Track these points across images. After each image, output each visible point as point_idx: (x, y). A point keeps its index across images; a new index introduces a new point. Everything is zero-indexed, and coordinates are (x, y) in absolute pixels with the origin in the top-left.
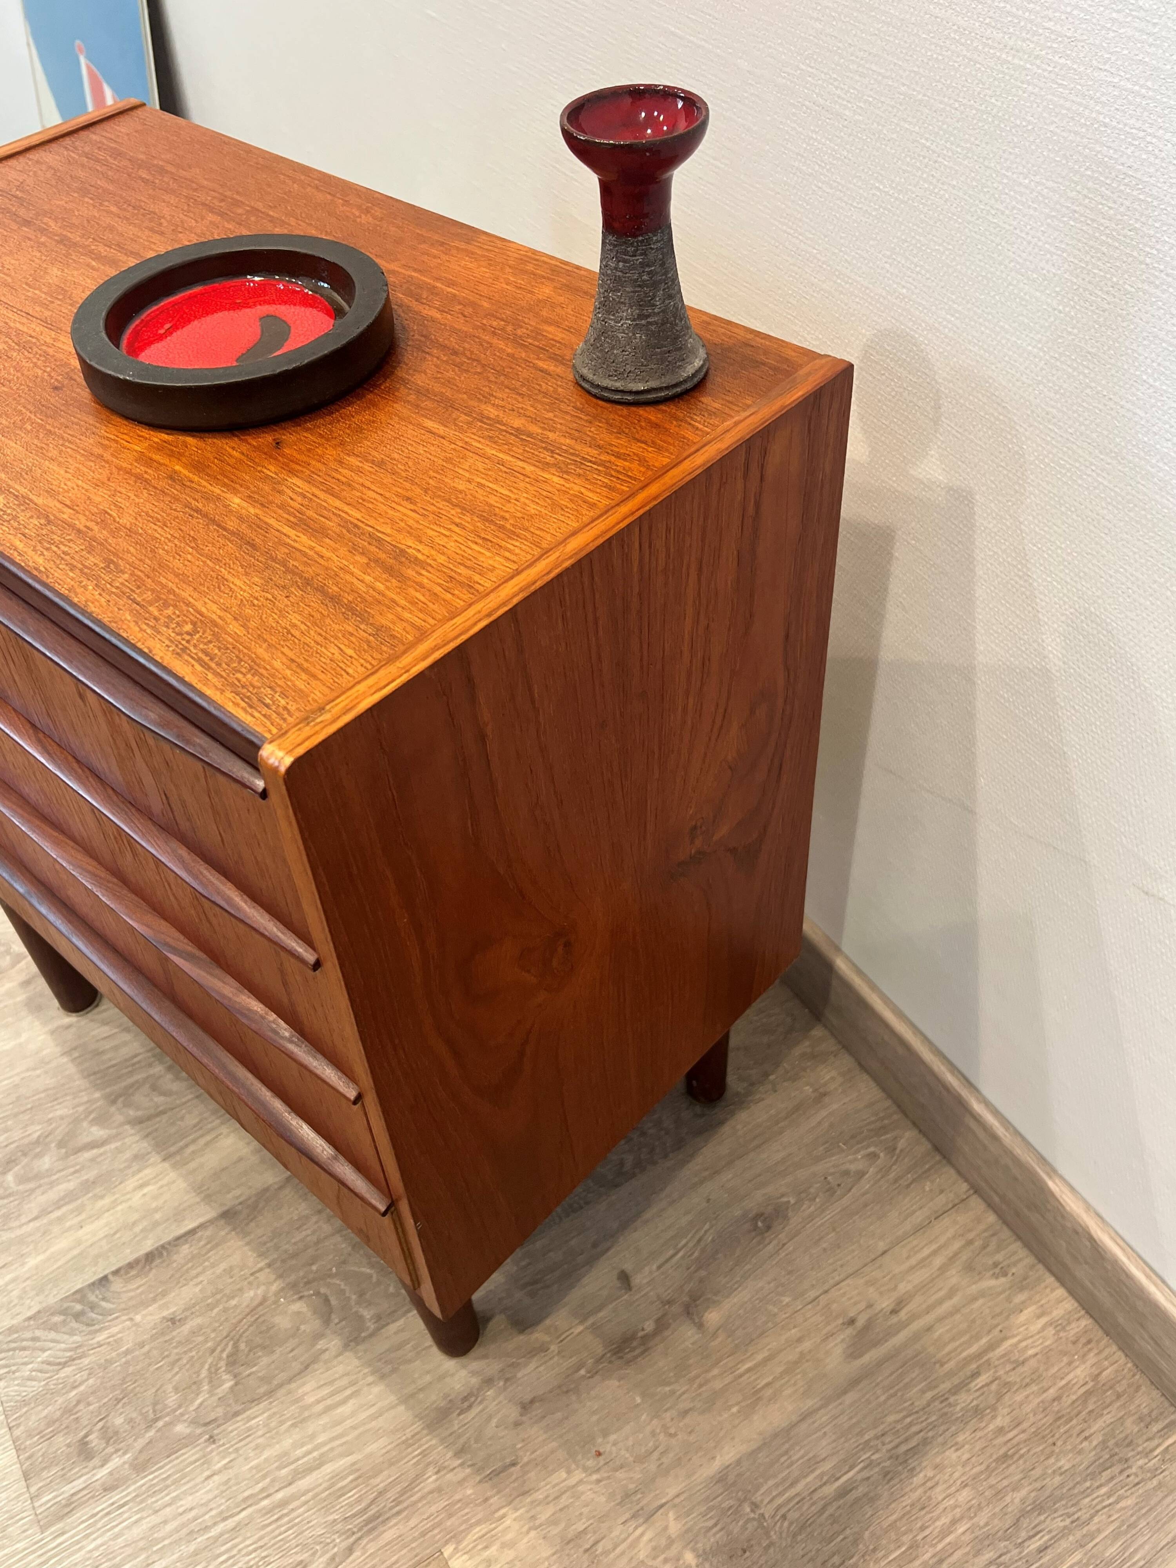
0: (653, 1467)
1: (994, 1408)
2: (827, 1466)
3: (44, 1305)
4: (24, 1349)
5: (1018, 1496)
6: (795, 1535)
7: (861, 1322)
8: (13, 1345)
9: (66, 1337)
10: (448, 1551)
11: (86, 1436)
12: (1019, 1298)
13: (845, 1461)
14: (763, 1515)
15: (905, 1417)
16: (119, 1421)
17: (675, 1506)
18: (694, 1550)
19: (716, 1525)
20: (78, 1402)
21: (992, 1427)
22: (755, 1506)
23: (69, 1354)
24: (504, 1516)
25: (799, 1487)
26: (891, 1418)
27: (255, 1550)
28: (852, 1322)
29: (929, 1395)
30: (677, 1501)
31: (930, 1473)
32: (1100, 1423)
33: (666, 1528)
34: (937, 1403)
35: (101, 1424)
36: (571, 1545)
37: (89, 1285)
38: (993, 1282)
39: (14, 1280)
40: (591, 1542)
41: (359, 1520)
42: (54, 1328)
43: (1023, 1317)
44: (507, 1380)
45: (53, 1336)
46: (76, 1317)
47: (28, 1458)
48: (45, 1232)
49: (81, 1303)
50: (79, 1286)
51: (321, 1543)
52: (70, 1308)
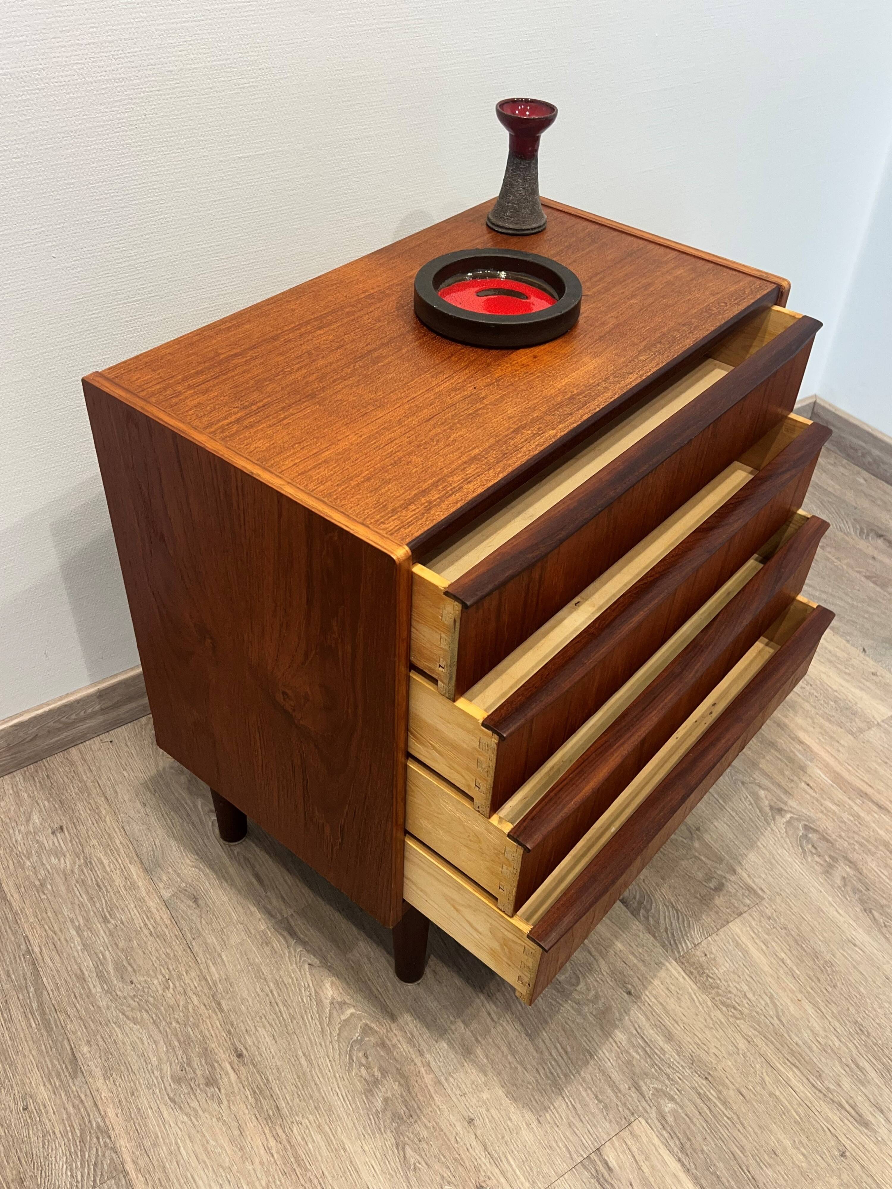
3: (644, 931)
4: (673, 935)
8: (672, 942)
9: (661, 913)
11: (711, 889)
16: (700, 875)
20: (696, 897)
23: (670, 909)
27: (742, 802)
35: (704, 883)
37: (628, 909)
39: (633, 954)
42: (658, 922)
45: (662, 921)
46: (648, 911)
47: (731, 916)
48: (598, 944)
49: (639, 910)
50: (629, 914)
51: (732, 778)
52: (644, 917)
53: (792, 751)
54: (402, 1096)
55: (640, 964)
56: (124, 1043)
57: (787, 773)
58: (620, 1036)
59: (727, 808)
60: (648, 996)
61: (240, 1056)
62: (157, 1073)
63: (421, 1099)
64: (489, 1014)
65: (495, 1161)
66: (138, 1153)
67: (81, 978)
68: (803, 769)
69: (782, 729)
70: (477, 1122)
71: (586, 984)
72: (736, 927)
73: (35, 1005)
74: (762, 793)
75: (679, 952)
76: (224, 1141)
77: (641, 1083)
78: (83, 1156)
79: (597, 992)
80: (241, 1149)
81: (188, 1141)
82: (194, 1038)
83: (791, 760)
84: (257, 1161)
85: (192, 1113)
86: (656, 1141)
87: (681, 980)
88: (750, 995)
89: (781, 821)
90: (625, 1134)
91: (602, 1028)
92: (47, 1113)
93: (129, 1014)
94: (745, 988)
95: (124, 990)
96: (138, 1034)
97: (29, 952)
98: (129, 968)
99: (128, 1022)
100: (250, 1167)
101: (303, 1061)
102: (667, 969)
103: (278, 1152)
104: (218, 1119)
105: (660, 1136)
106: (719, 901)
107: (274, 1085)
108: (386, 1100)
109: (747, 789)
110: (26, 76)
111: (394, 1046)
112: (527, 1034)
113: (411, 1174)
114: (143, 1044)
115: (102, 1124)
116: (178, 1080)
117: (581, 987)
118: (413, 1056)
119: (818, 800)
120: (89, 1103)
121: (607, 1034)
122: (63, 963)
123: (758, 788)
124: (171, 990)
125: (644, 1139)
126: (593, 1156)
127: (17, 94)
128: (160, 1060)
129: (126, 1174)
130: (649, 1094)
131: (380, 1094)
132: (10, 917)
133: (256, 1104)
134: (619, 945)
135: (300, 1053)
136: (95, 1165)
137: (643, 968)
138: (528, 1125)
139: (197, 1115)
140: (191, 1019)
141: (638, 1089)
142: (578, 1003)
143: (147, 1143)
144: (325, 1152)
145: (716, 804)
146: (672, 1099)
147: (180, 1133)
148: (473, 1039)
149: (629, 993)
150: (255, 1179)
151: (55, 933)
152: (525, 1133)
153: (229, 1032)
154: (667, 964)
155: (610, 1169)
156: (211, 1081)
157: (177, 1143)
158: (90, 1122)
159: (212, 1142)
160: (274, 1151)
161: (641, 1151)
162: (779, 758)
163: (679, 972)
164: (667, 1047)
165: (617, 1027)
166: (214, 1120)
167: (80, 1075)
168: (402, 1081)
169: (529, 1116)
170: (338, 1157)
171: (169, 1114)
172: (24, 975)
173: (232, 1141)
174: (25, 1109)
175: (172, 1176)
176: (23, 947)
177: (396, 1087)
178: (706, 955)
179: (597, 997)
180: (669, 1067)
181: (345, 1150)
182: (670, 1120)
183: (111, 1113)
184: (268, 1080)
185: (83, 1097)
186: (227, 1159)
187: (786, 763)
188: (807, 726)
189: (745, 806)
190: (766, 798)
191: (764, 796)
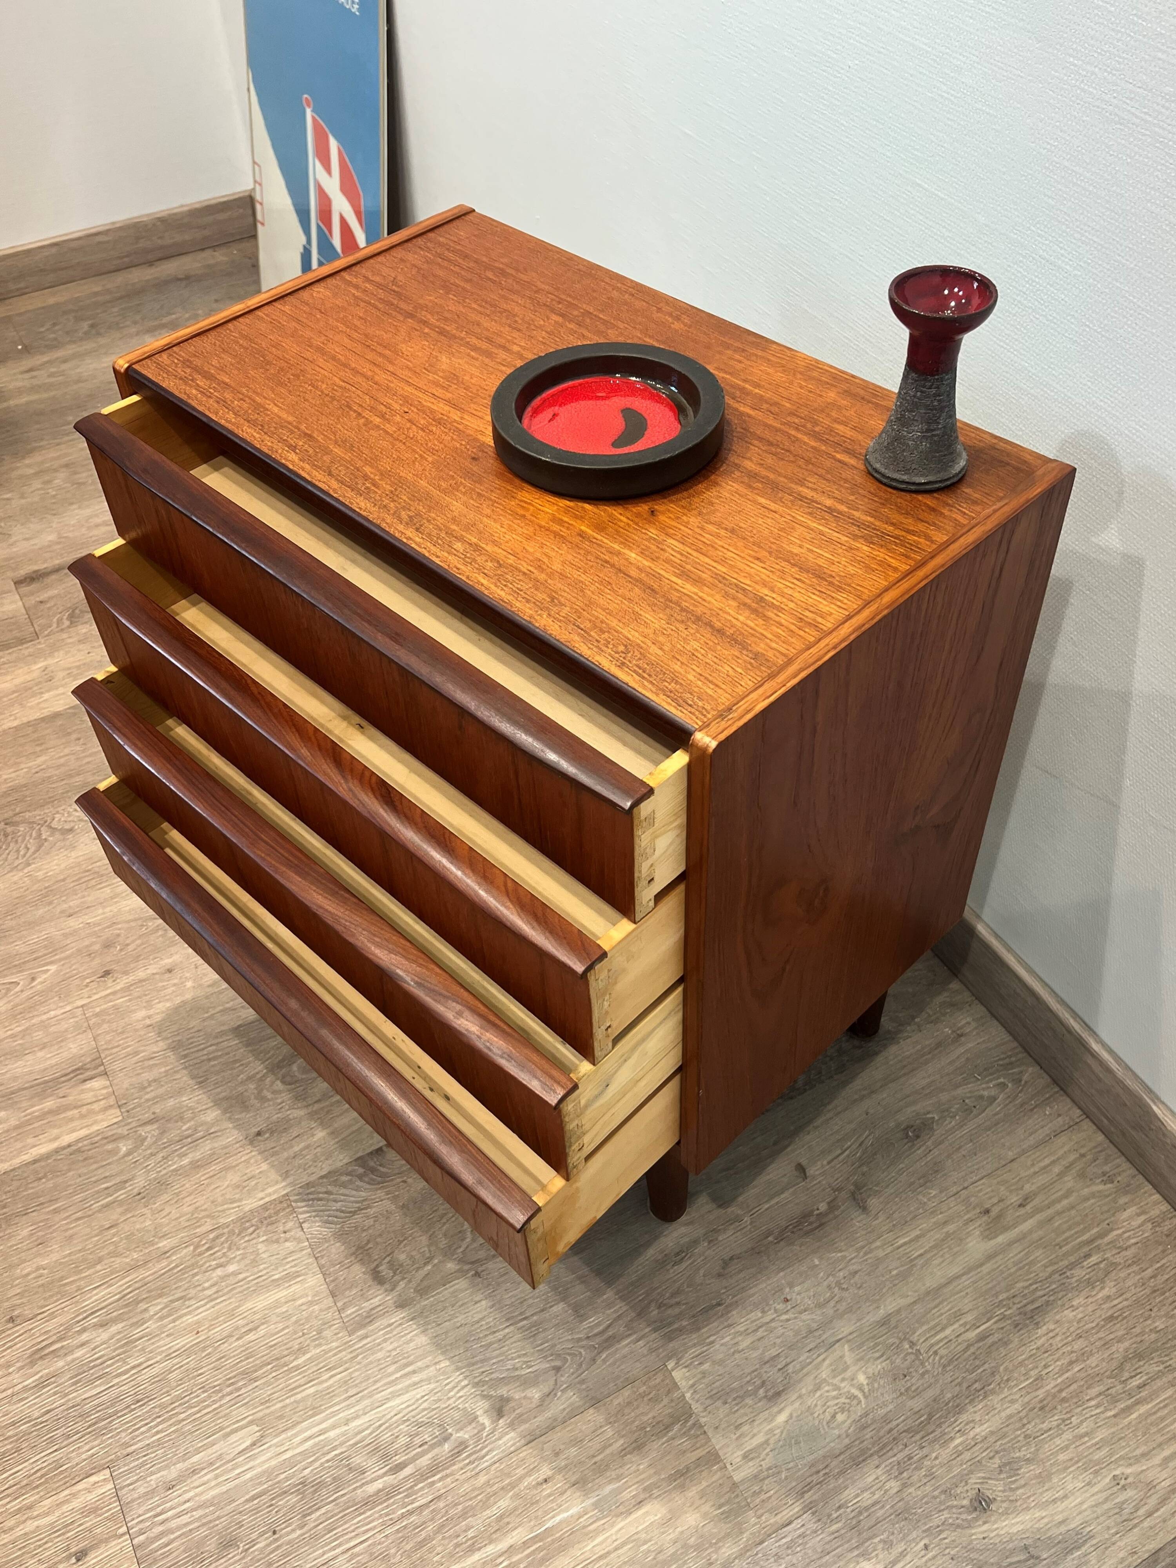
0: (830, 1312)
1: (1102, 1281)
2: (969, 1318)
3: (333, 1167)
4: (321, 1200)
5: (1122, 1347)
6: (944, 1366)
7: (995, 1212)
8: (311, 1197)
9: (354, 1193)
10: (671, 1364)
11: (377, 1266)
12: (1123, 1200)
13: (984, 1314)
14: (919, 1351)
15: (1031, 1285)
16: (403, 1257)
17: (849, 1341)
18: (865, 1373)
19: (882, 1356)
20: (368, 1242)
21: (1100, 1295)
22: (912, 1344)
23: (357, 1205)
24: (712, 1342)
25: (948, 1332)
26: (1020, 1285)
27: (519, 1356)
28: (987, 1211)
29: (1050, 1269)
30: (851, 1337)
31: (1052, 1327)
33: (842, 1357)
34: (1057, 1275)
35: (388, 1259)
36: (768, 1365)
37: (368, 1154)
38: (1101, 1187)
39: (307, 1147)
40: (784, 1363)
41: (598, 1340)
42: (344, 1185)
43: (1126, 1215)
44: (710, 1242)
45: (343, 1191)
46: (360, 1177)
47: (333, 1281)
48: (332, 1110)
49: (363, 1167)
50: (360, 1154)
51: (569, 1354)
52: (354, 1170)
53: (619, 1478)
55: (291, 1152)
57: (573, 1451)
58: (212, 1115)
59: (512, 1328)
60: (249, 1154)
65: (127, 989)
68: (581, 1484)
69: (672, 1478)
70: (167, 975)
71: (280, 1092)
72: (314, 1281)
74: (535, 1394)
75: (296, 1201)
77: (155, 1126)
79: (269, 1100)
83: (601, 1469)
86: (95, 1128)
87: (261, 1195)
88: (219, 1272)
89: (480, 1408)
90: (112, 1101)
91: (226, 1098)
94: (232, 1268)
102: (277, 1183)
105: (98, 1133)
106: (358, 1271)
109: (546, 1371)
112: (240, 1026)
113: (140, 923)
117: (279, 1085)
119: (512, 1485)
121: (217, 1103)
123: (546, 1390)
125: (100, 1117)
126: (102, 1068)
130: (142, 1131)
134: (320, 1134)
137: (285, 1154)
138: (149, 1017)
141: (150, 1122)
142: (262, 1079)
145: (521, 1314)
146: (129, 1153)
149: (259, 1134)
152: (142, 1013)
154: (284, 1184)
155: (85, 1081)
161: (91, 1112)
162: (605, 1448)
163: (270, 1195)
164: (185, 1161)
165: (225, 1111)
169: (158, 1018)
178: (285, 1232)
179: (263, 1099)
180: (164, 1158)
182: (110, 1147)
187: (594, 1456)
188: (679, 1529)
189: (512, 1359)
190: (525, 1397)
191: (529, 1395)
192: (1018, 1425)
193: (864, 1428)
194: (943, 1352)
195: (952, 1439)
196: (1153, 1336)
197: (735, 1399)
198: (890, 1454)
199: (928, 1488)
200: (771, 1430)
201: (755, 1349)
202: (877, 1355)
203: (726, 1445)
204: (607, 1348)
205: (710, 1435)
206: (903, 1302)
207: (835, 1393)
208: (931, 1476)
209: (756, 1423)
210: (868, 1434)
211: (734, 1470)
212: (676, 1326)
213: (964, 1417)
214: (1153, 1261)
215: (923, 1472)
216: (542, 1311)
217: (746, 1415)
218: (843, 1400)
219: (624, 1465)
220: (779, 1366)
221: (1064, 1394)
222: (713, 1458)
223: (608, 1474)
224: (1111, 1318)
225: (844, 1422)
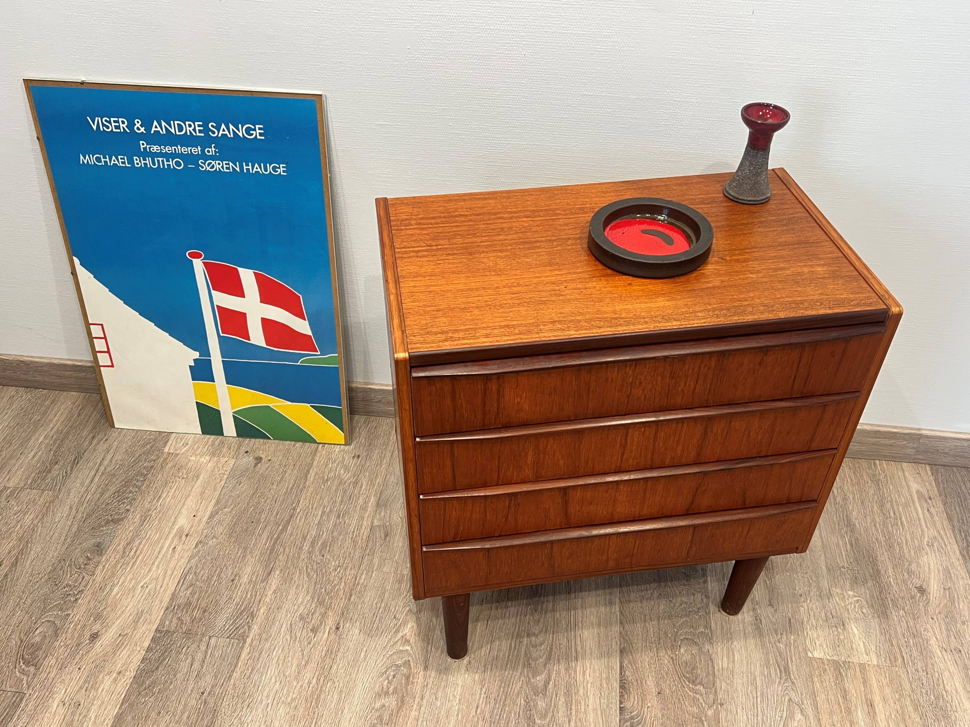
0: (814, 584)
2: (841, 542)
5: (875, 507)
6: (858, 563)
10: (810, 655)
13: (841, 537)
14: (847, 567)
17: (831, 586)
18: (849, 590)
22: (843, 567)
24: (807, 633)
25: (844, 553)
27: (776, 712)
29: (833, 506)
30: (830, 585)
31: (857, 522)
32: (865, 477)
33: (837, 593)
34: (836, 506)
36: (828, 620)
37: (620, 715)
41: (783, 675)
44: (757, 604)
48: (580, 720)
51: (785, 691)
53: (856, 706)
54: (392, 710)
56: (295, 582)
61: (337, 628)
62: (296, 608)
63: (401, 720)
64: (477, 707)
66: (257, 637)
67: (304, 538)
69: (865, 686)
73: (275, 536)
74: (798, 716)
76: (295, 662)
78: (236, 620)
80: (298, 672)
81: (281, 649)
82: (325, 604)
83: (849, 711)
84: (300, 684)
85: (294, 638)
92: (239, 589)
93: (309, 570)
95: (317, 557)
96: (304, 583)
97: (294, 509)
98: (328, 548)
99: (305, 573)
100: (295, 684)
101: (363, 654)
103: (313, 687)
104: (302, 650)
107: (340, 655)
108: (384, 706)
109: (789, 705)
110: (454, 19)
111: (413, 683)
114: (302, 589)
115: (255, 612)
116: (302, 618)
118: (417, 696)
120: (258, 598)
122: (303, 525)
123: (799, 711)
124: (336, 573)
127: (447, 27)
128: (303, 602)
129: (245, 642)
131: (383, 701)
132: (301, 486)
133: (324, 657)
135: (365, 649)
136: (237, 628)
139: (295, 640)
140: (332, 593)
143: (264, 636)
144: (332, 706)
145: (753, 699)
147: (281, 643)
148: (456, 713)
150: (292, 691)
151: (312, 508)
153: (343, 614)
156: (314, 630)
157: (275, 647)
158: (251, 607)
159: (290, 659)
160: (311, 686)
166: (300, 649)
167: (265, 582)
168: (399, 704)
170: (336, 713)
171: (284, 631)
172: (284, 518)
173: (298, 665)
174: (232, 581)
175: (261, 659)
176: (294, 505)
177: (393, 704)
181: (342, 713)
183: (262, 611)
184: (339, 650)
185: (258, 594)
186: (289, 672)
187: (841, 711)
188: (890, 698)
189: (775, 716)
190: (798, 722)
191: (798, 719)
192: (894, 558)
193: (872, 606)
194: (852, 560)
195: (890, 581)
196: (876, 496)
197: (838, 641)
198: (888, 605)
199: (907, 602)
200: (859, 638)
201: (818, 620)
202: (842, 581)
203: (859, 658)
204: (789, 673)
205: (851, 661)
206: (823, 558)
207: (853, 606)
208: (903, 598)
209: (853, 641)
210: (876, 606)
211: (871, 662)
212: (792, 642)
213: (883, 572)
214: (845, 476)
215: (900, 600)
216: (756, 688)
217: (848, 642)
218: (857, 605)
219: (851, 701)
220: (831, 617)
221: (887, 537)
222: (863, 667)
223: (852, 710)
224: (862, 503)
225: (867, 611)
